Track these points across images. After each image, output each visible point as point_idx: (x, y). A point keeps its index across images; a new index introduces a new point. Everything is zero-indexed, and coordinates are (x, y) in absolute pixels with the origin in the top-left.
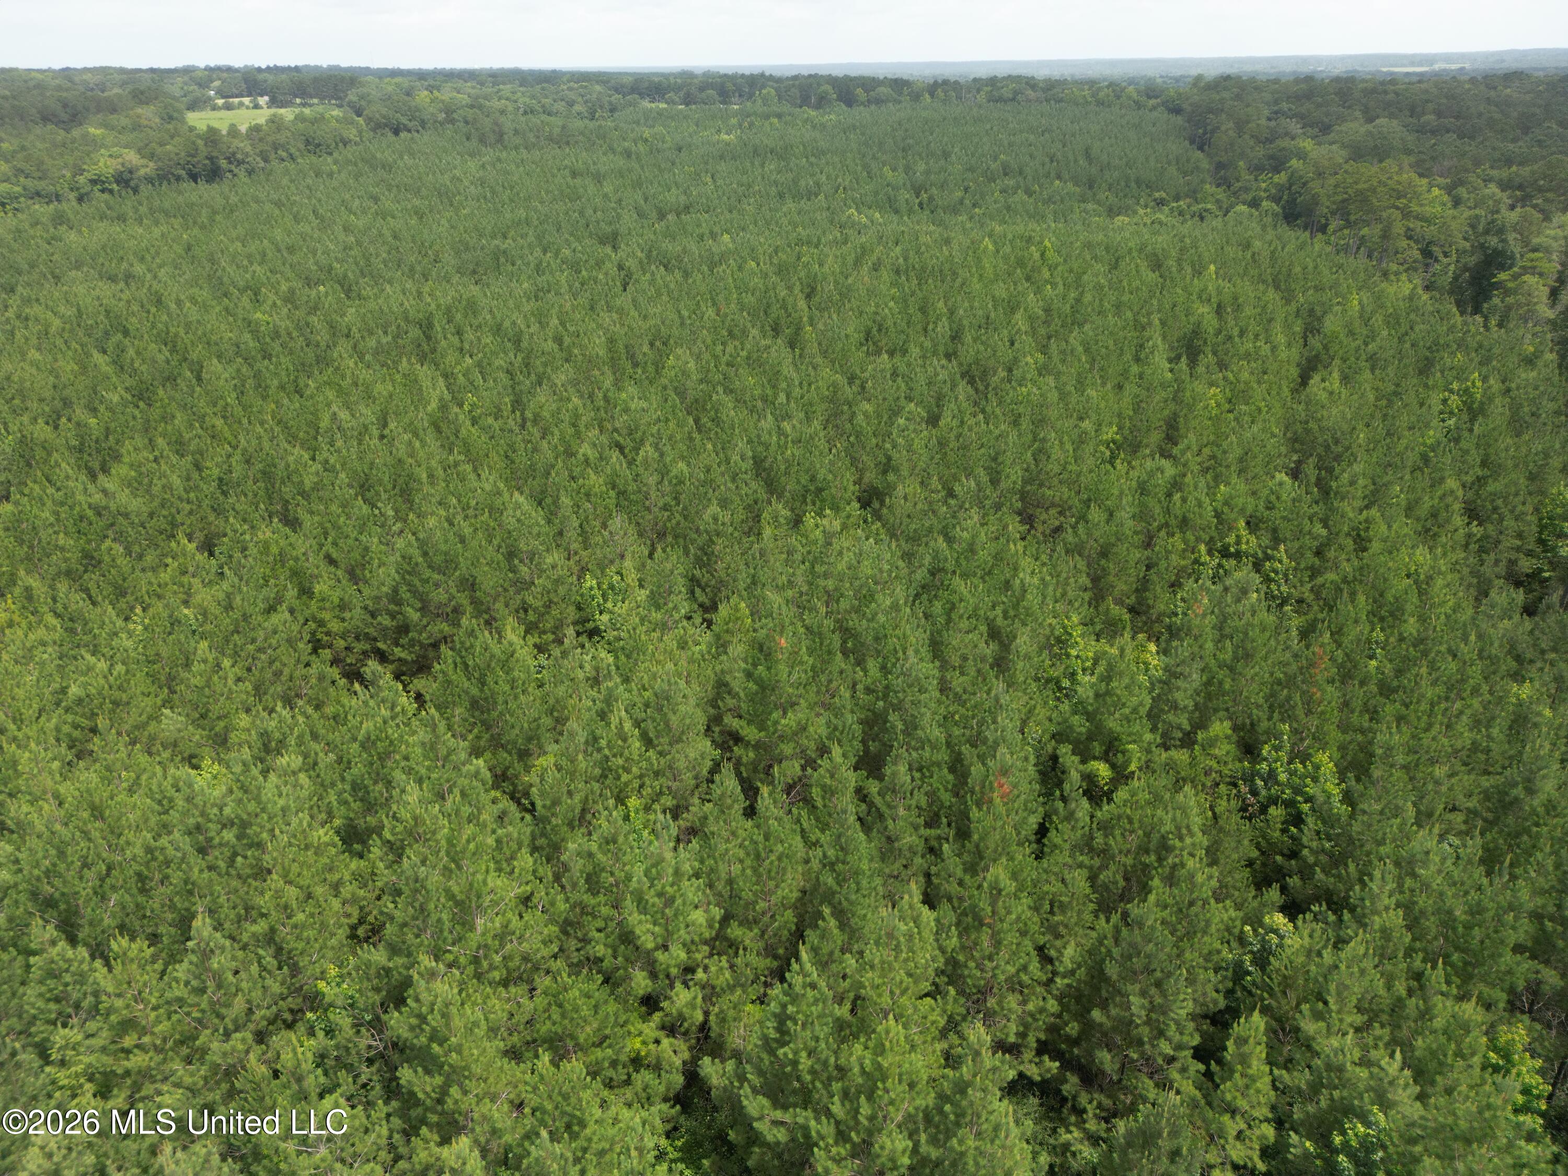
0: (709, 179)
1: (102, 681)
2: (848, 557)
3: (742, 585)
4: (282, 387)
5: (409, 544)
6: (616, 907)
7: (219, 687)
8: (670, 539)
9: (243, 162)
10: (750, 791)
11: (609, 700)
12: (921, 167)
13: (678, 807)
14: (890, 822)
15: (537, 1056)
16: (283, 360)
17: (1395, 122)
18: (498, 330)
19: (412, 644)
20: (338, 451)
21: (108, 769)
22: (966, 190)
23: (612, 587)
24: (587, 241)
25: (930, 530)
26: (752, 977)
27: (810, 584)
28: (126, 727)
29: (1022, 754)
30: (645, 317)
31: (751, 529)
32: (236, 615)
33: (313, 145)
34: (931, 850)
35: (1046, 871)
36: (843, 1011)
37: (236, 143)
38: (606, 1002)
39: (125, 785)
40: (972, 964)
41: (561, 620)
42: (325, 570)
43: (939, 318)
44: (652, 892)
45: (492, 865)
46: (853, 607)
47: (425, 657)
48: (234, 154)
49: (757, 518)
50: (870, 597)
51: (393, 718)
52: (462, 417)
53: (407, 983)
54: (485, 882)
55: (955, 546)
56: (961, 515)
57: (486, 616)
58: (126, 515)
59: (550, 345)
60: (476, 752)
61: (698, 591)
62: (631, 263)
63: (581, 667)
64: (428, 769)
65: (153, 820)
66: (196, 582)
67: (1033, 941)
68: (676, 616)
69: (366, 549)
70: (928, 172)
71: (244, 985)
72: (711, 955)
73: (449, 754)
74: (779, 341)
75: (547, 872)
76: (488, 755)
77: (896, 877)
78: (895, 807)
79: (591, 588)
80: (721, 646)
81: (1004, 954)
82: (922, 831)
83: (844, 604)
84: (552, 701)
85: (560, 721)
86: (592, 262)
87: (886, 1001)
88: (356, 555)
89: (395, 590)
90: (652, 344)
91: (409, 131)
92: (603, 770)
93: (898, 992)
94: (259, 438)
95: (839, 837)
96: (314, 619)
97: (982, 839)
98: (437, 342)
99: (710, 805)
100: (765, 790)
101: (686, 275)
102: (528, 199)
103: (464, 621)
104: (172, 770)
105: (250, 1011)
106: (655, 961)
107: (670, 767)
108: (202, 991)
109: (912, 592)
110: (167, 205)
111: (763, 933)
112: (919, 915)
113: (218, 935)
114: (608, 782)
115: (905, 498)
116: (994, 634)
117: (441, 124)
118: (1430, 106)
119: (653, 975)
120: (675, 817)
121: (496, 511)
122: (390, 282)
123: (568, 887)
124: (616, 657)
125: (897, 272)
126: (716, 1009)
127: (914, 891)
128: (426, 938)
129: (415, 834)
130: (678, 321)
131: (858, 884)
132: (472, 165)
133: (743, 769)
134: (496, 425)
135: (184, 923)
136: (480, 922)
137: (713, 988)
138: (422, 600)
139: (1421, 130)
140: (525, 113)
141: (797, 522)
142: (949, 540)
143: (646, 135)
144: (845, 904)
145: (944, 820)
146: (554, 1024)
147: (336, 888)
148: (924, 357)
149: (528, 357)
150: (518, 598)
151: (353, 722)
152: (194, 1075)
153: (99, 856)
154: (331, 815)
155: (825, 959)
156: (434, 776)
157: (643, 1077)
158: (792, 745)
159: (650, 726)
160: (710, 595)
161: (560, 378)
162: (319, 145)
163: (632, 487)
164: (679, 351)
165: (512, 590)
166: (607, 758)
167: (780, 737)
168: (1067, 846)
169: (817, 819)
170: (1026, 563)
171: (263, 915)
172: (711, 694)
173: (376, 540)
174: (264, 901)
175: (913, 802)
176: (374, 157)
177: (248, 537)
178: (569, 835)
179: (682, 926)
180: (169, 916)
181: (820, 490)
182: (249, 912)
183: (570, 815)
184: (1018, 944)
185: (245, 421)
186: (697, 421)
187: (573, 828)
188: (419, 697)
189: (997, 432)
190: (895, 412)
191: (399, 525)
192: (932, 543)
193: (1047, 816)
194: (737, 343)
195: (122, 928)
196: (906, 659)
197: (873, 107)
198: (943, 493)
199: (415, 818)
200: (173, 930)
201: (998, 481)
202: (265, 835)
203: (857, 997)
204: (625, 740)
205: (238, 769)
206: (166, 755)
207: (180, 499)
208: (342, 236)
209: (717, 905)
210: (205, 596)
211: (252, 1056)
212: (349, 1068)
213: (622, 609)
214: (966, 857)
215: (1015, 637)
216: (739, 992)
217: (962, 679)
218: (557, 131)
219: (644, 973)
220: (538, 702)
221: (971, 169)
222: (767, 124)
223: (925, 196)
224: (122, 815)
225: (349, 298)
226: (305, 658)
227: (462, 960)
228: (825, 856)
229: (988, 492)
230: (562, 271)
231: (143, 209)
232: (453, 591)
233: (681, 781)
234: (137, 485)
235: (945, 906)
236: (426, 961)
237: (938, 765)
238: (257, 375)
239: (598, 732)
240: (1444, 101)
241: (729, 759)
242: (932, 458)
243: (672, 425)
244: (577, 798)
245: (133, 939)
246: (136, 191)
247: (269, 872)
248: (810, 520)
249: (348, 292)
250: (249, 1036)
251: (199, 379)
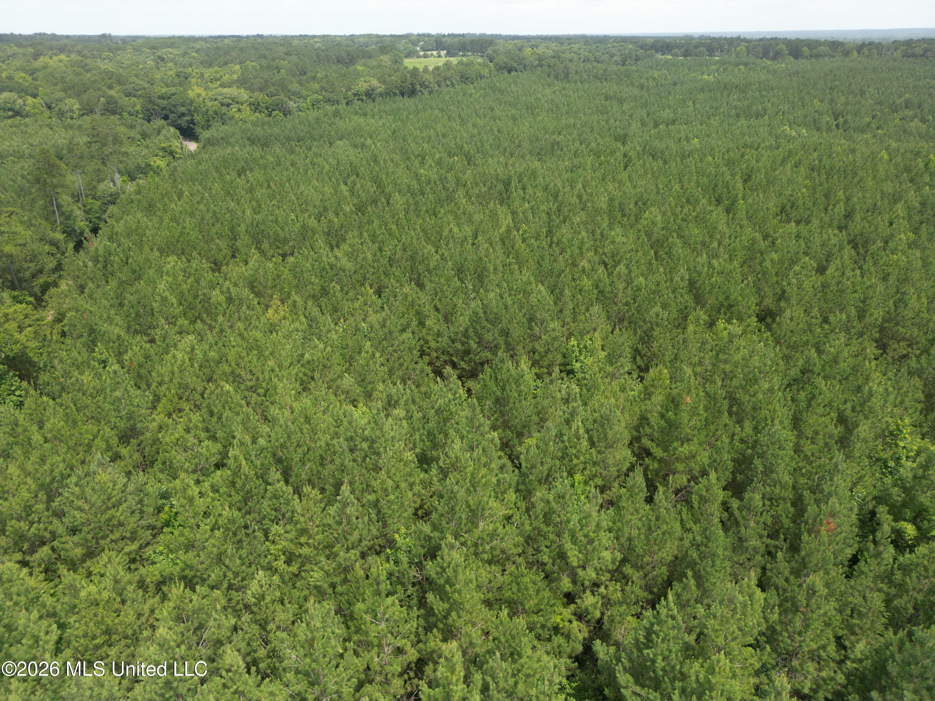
0: (691, 104)
1: (320, 354)
2: (744, 352)
3: (667, 359)
4: (427, 211)
5: (478, 306)
6: (558, 536)
7: (372, 367)
8: (626, 323)
9: (428, 87)
10: (651, 487)
11: (573, 414)
12: (842, 99)
13: (604, 486)
14: (743, 529)
15: (500, 609)
16: (430, 196)
18: (546, 188)
19: (471, 360)
20: (450, 250)
21: (316, 399)
22: (873, 117)
23: (585, 347)
24: (608, 139)
25: (806, 343)
26: (634, 600)
27: (714, 365)
28: (327, 379)
29: (849, 506)
30: (635, 187)
31: (679, 324)
32: (386, 330)
33: (465, 78)
34: (769, 553)
35: (852, 587)
36: (691, 639)
37: (426, 76)
38: (544, 589)
39: (322, 409)
40: (785, 634)
41: (552, 362)
42: (433, 313)
43: (837, 202)
44: (581, 533)
45: (493, 494)
46: (741, 385)
47: (476, 369)
48: (424, 82)
49: (685, 318)
50: (756, 380)
51: (454, 400)
52: (517, 237)
53: (438, 548)
54: (487, 502)
55: (823, 357)
56: (831, 336)
57: (511, 352)
58: (344, 271)
59: (575, 200)
60: (494, 428)
61: (638, 358)
62: (632, 154)
63: (560, 391)
64: (468, 432)
65: (332, 429)
66: (370, 310)
67: (834, 632)
68: (622, 371)
69: (455, 305)
70: (847, 104)
71: (360, 526)
72: (611, 580)
73: (479, 426)
74: (720, 208)
75: (523, 505)
76: (500, 431)
77: (741, 565)
78: (748, 520)
79: (573, 346)
80: (648, 395)
81: (810, 634)
82: (765, 539)
83: (735, 382)
84: (540, 408)
85: (543, 420)
86: (608, 151)
87: (721, 641)
88: (450, 308)
89: (466, 330)
90: (636, 204)
91: (517, 71)
92: (563, 454)
93: (730, 638)
94: (412, 238)
95: (706, 529)
96: (423, 339)
97: (807, 555)
98: (511, 193)
99: (625, 490)
100: (661, 489)
101: (665, 162)
102: (577, 112)
103: (500, 354)
104: (344, 406)
105: (360, 540)
106: (576, 574)
107: (603, 461)
108: (340, 523)
109: (785, 382)
110: (387, 108)
111: (646, 576)
112: (753, 593)
113: (352, 496)
114: (564, 462)
115: (791, 319)
116: (842, 420)
117: (535, 67)
119: (574, 582)
120: (602, 492)
121: (527, 294)
122: (492, 157)
123: (533, 517)
124: (581, 389)
125: (813, 169)
126: (609, 613)
127: (753, 576)
128: (452, 526)
129: (455, 466)
130: (655, 191)
131: (713, 562)
132: (548, 91)
133: (649, 473)
134: (536, 244)
135: (338, 485)
136: (481, 524)
137: (609, 600)
138: (479, 338)
140: (584, 61)
141: (711, 324)
142: (820, 352)
143: (655, 75)
144: (702, 572)
145: (782, 536)
146: (513, 593)
147: (411, 485)
148: (822, 227)
149: (560, 206)
150: (531, 345)
151: (433, 398)
152: (330, 565)
153: (305, 442)
154: (415, 446)
155: (684, 603)
156: (470, 436)
157: (558, 640)
158: (684, 465)
159: (595, 434)
160: (646, 361)
161: (577, 220)
162: (467, 78)
163: (608, 289)
164: (653, 209)
165: (528, 340)
166: (566, 448)
167: (677, 458)
168: (872, 574)
169: (693, 515)
170: (876, 376)
171: (374, 491)
172: (635, 423)
173: (461, 301)
174: (376, 484)
175: (762, 520)
176: (495, 85)
177: (398, 290)
178: (538, 487)
179: (596, 558)
180: (331, 481)
181: (731, 306)
182: (368, 488)
183: (540, 476)
184: (822, 631)
185: (406, 228)
186: (656, 253)
187: (541, 484)
188: (469, 391)
189: (869, 283)
190: (793, 262)
191: (474, 294)
192: (806, 352)
193: (860, 551)
194: (691, 207)
195: (309, 481)
196: (773, 425)
197: (813, 60)
198: (820, 320)
199: (457, 458)
200: (332, 488)
201: (864, 317)
202: (382, 449)
203: (701, 633)
204: (579, 439)
205: (375, 412)
206: (343, 397)
207: (370, 265)
208: (471, 129)
209: (620, 551)
210: (373, 318)
211: (357, 564)
212: (403, 584)
213: (589, 361)
214: (793, 564)
215: (858, 426)
216: (625, 607)
217: (812, 446)
218: (601, 72)
219: (569, 579)
220: (532, 406)
221: (880, 103)
222: (736, 69)
223: (841, 120)
224: (318, 424)
225: (469, 164)
226: (415, 359)
227: (469, 543)
228: (694, 539)
229: (855, 324)
230: (589, 156)
231: (376, 110)
232: (497, 335)
233: (609, 471)
234: (351, 256)
235: (773, 591)
236: (450, 539)
237: (784, 499)
238: (416, 203)
239: (564, 431)
241: (641, 465)
242: (815, 295)
243: (639, 254)
244: (546, 467)
245: (313, 488)
246: (374, 100)
247: (381, 469)
248: (721, 324)
249: (469, 161)
250: (358, 554)
251: (388, 203)
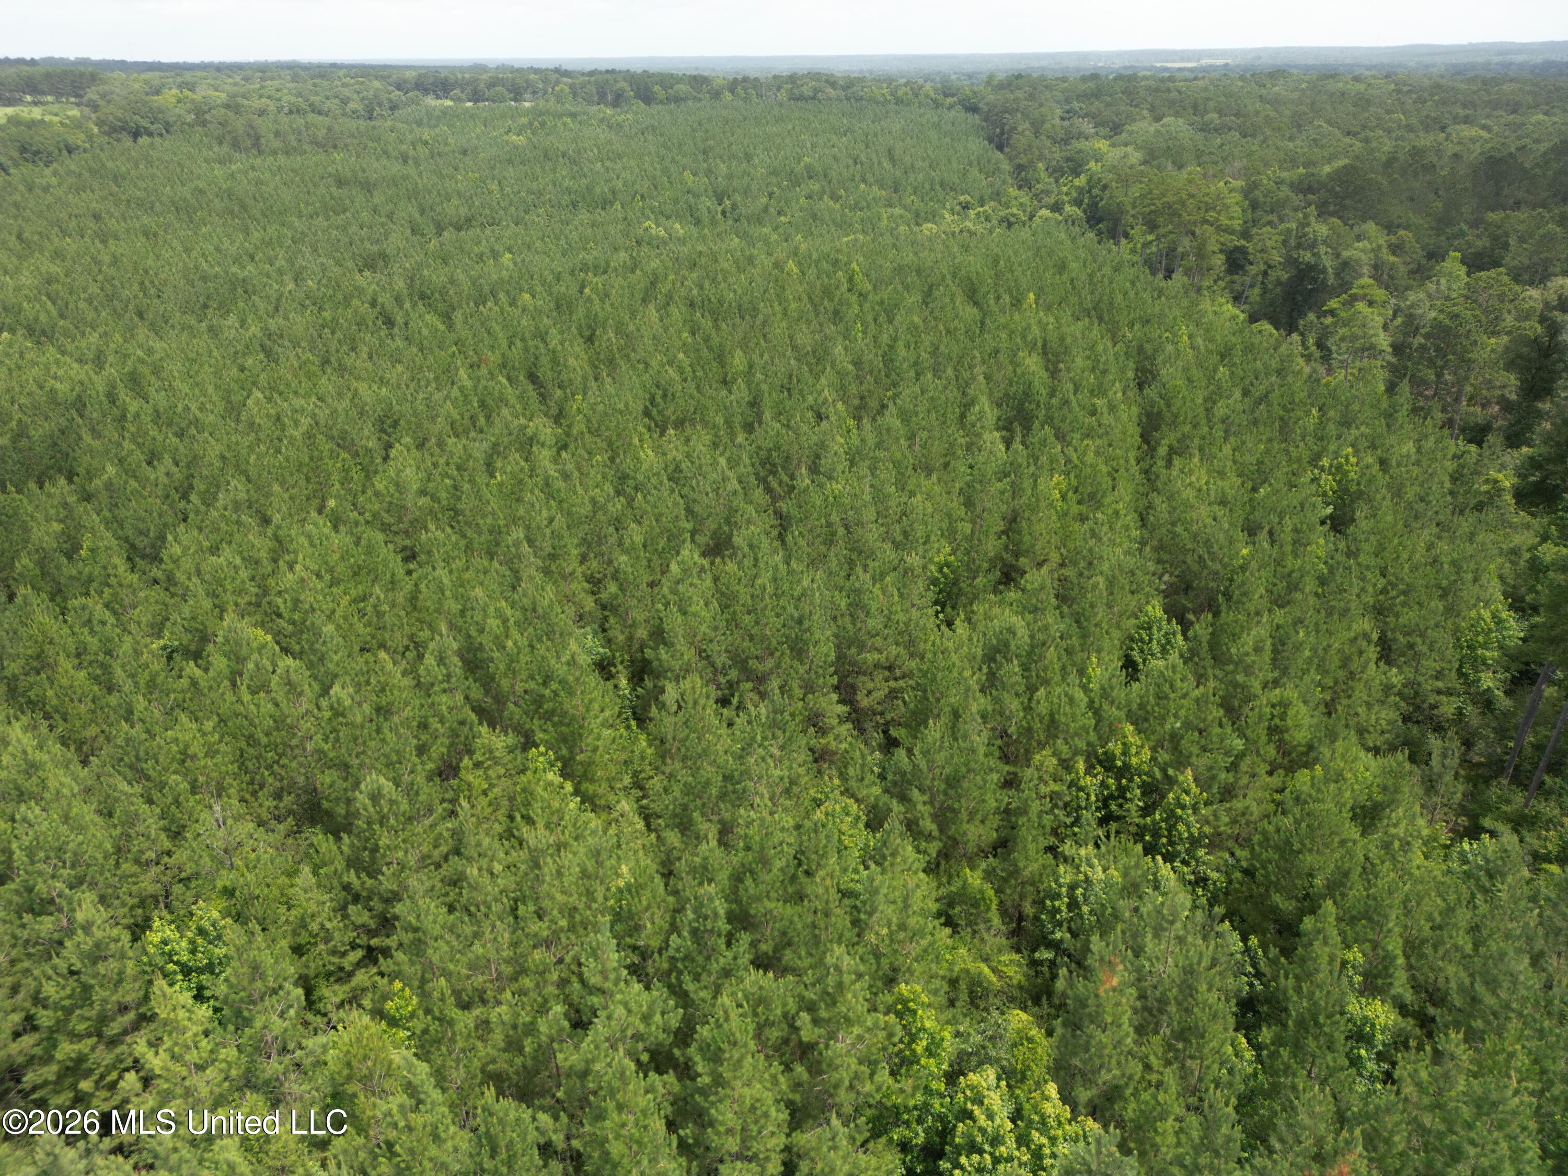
0: (495, 187)
12: (723, 169)
17: (1181, 121)
22: (771, 195)
70: (730, 177)
91: (150, 135)
117: (190, 126)
118: (1211, 104)
132: (219, 173)
139: (1205, 129)
140: (291, 112)
143: (426, 137)
162: (38, 153)
176: (103, 166)
197: (672, 106)
218: (324, 132)
221: (774, 173)
222: (560, 124)
223: (728, 203)
240: (1223, 99)
